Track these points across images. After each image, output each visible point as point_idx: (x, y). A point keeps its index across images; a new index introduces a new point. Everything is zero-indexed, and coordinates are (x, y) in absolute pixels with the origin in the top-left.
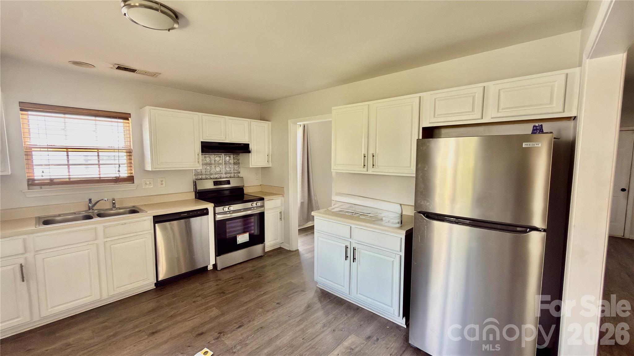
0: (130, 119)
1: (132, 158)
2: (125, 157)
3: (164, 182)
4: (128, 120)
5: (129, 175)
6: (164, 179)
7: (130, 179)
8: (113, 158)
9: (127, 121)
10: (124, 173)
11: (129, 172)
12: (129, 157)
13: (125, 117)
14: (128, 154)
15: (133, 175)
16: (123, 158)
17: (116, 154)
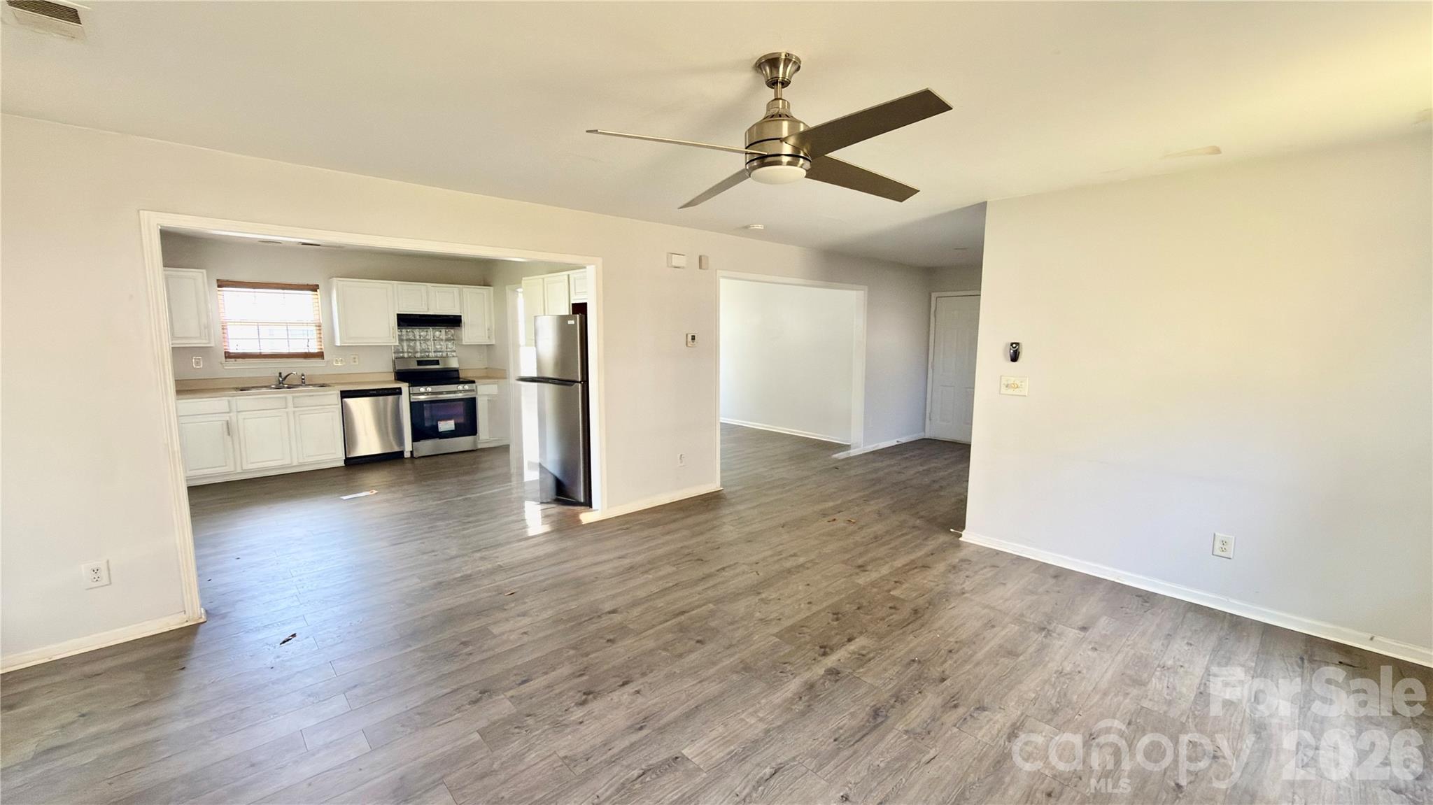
0: (318, 290)
1: (322, 332)
2: (315, 332)
3: (357, 360)
4: (316, 291)
5: (319, 351)
6: (356, 356)
7: (320, 355)
8: (301, 332)
9: (316, 293)
10: (314, 349)
11: (319, 347)
12: (318, 332)
13: (314, 288)
14: (318, 328)
15: (323, 350)
16: (313, 330)
17: (306, 328)
